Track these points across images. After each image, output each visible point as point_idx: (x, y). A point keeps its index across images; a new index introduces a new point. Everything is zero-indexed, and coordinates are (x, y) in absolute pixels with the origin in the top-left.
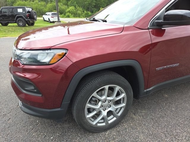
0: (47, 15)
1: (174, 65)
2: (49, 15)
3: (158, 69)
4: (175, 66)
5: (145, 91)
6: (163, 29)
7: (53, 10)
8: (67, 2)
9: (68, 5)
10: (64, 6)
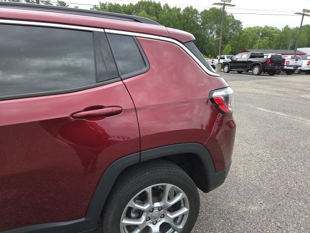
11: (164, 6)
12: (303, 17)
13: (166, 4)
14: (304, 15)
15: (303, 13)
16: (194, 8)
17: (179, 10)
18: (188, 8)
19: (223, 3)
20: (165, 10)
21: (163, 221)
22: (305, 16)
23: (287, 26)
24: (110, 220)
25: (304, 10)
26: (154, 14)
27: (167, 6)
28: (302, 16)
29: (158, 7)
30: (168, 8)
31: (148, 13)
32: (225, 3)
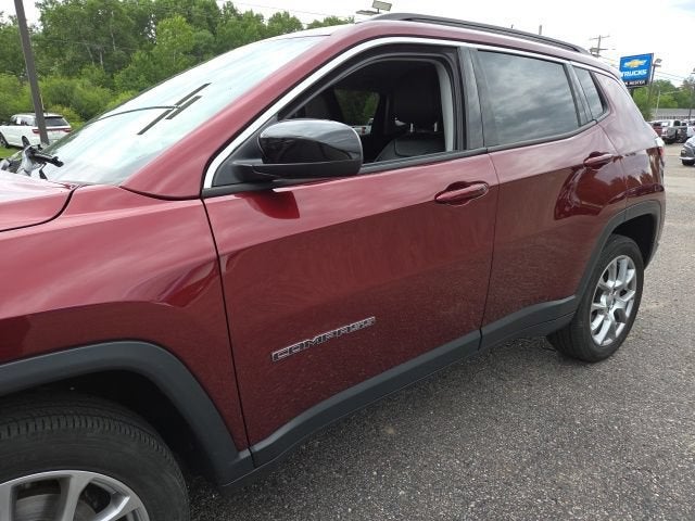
0: (15, 123)
1: (357, 325)
2: (23, 123)
3: (281, 353)
4: (357, 328)
5: (245, 454)
6: (276, 190)
7: (50, 104)
8: (109, 76)
9: (113, 88)
10: (98, 88)
11: (224, 7)
13: (229, 4)
16: (291, 16)
17: (259, 18)
18: (278, 14)
19: (376, 10)
20: (228, 17)
21: (616, 306)
26: (205, 23)
27: (231, 8)
29: (212, 9)
30: (234, 11)
31: (189, 21)
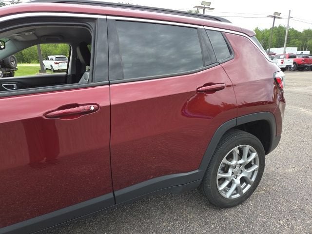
12: (274, 20)
14: (275, 17)
15: (274, 15)
19: (203, 6)
21: (242, 175)
22: (276, 19)
23: (257, 28)
24: (212, 173)
25: (275, 13)
28: (273, 18)
32: (205, 6)
